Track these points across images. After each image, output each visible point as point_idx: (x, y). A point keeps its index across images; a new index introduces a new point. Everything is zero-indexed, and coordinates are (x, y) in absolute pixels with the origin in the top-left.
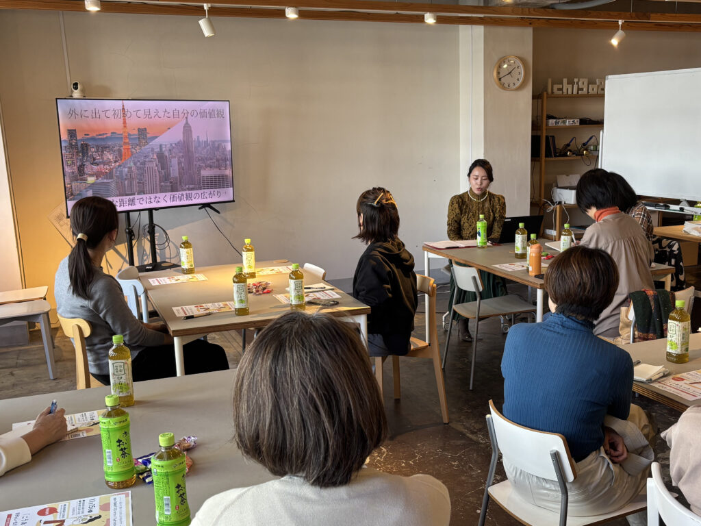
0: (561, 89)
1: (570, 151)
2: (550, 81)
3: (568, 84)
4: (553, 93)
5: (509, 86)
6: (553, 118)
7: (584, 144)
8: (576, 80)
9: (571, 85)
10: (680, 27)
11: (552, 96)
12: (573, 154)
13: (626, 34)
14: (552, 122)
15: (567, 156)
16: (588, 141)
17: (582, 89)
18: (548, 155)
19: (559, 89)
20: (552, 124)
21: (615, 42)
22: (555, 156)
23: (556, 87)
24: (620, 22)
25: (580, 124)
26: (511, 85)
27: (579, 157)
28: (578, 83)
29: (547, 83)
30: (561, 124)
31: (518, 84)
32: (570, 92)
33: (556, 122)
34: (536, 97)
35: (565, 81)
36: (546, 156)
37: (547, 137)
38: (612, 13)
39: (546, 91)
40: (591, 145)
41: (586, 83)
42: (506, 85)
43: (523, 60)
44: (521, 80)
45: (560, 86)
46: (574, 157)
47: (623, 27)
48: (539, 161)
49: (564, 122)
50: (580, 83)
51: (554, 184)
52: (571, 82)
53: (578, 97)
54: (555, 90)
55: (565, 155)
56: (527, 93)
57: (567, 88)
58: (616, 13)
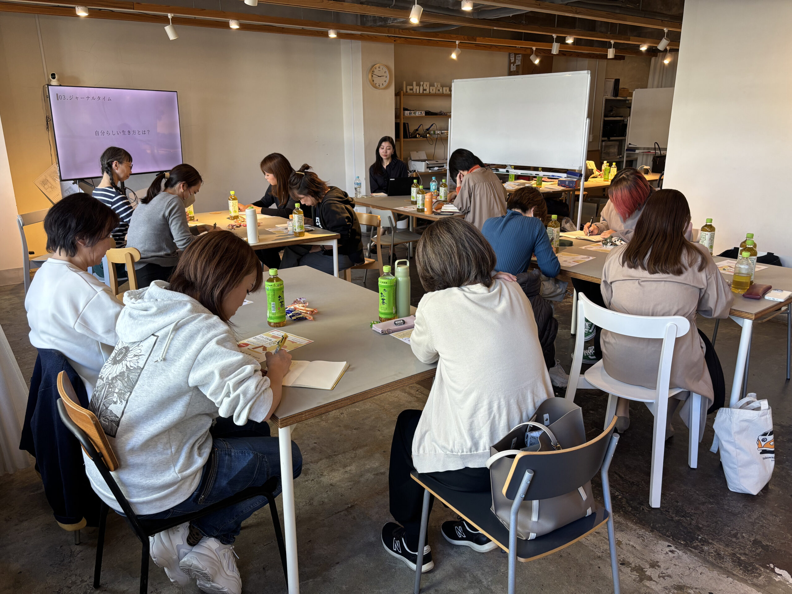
0: (412, 90)
1: (419, 134)
2: (405, 83)
3: (417, 85)
4: (407, 92)
5: (379, 86)
6: (407, 110)
7: (427, 130)
8: (422, 83)
9: (418, 87)
10: (490, 47)
11: (406, 94)
12: (421, 136)
13: (461, 51)
14: (407, 113)
15: (417, 138)
16: (430, 127)
17: (425, 90)
18: (405, 136)
19: (411, 90)
20: (407, 114)
21: (454, 56)
22: (410, 138)
23: (409, 88)
24: (457, 42)
25: (426, 115)
26: (381, 85)
27: (425, 139)
28: (423, 85)
29: (402, 84)
30: (413, 115)
31: (385, 84)
32: (418, 92)
33: (410, 113)
34: (397, 94)
35: (414, 83)
36: (404, 138)
37: (404, 124)
38: (452, 36)
39: (402, 90)
40: (431, 131)
41: (428, 86)
42: (377, 85)
43: (388, 68)
44: (387, 81)
45: (411, 87)
46: (421, 139)
47: (460, 46)
48: (399, 141)
49: (415, 113)
50: (424, 86)
51: (409, 158)
52: (418, 85)
53: (423, 95)
54: (408, 90)
55: (415, 137)
56: (391, 91)
57: (416, 89)
58: (455, 36)
